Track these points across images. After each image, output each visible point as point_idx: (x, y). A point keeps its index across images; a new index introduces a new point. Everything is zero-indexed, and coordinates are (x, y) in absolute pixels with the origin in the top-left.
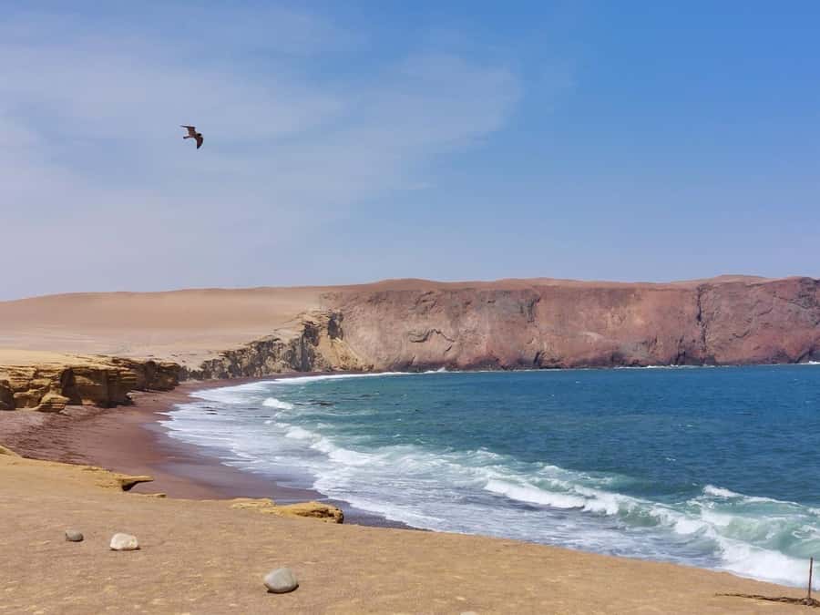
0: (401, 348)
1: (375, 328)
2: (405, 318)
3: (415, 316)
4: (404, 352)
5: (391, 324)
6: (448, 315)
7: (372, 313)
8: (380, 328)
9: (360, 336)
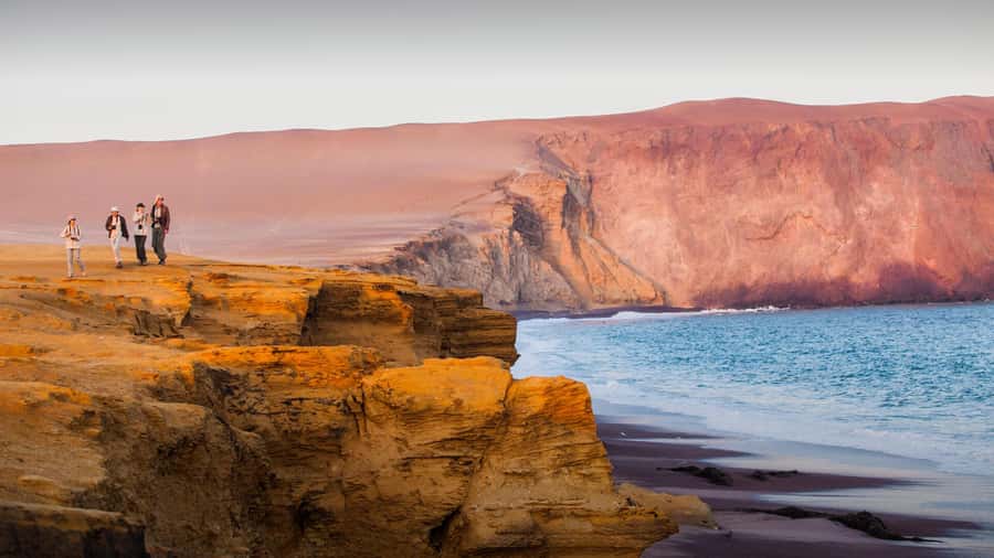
0: (724, 254)
1: (665, 210)
2: (731, 186)
3: (752, 182)
4: (731, 262)
5: (701, 200)
6: (829, 180)
7: (655, 177)
8: (675, 210)
9: (631, 229)
